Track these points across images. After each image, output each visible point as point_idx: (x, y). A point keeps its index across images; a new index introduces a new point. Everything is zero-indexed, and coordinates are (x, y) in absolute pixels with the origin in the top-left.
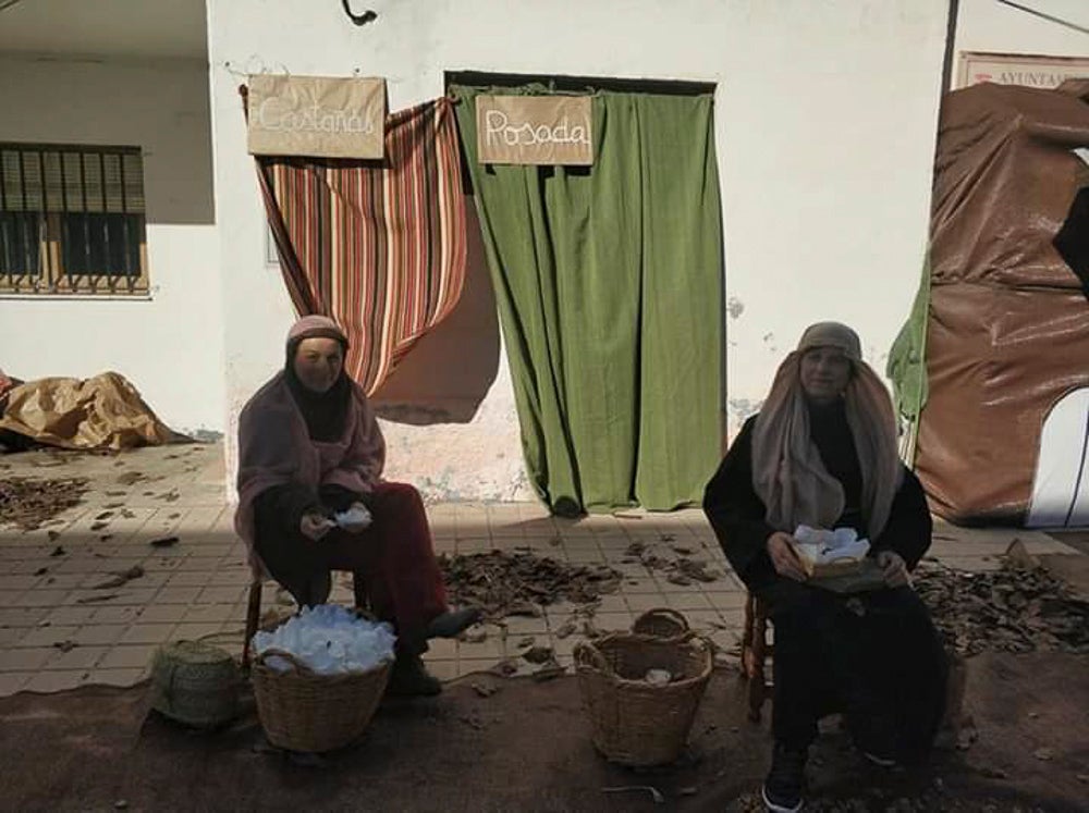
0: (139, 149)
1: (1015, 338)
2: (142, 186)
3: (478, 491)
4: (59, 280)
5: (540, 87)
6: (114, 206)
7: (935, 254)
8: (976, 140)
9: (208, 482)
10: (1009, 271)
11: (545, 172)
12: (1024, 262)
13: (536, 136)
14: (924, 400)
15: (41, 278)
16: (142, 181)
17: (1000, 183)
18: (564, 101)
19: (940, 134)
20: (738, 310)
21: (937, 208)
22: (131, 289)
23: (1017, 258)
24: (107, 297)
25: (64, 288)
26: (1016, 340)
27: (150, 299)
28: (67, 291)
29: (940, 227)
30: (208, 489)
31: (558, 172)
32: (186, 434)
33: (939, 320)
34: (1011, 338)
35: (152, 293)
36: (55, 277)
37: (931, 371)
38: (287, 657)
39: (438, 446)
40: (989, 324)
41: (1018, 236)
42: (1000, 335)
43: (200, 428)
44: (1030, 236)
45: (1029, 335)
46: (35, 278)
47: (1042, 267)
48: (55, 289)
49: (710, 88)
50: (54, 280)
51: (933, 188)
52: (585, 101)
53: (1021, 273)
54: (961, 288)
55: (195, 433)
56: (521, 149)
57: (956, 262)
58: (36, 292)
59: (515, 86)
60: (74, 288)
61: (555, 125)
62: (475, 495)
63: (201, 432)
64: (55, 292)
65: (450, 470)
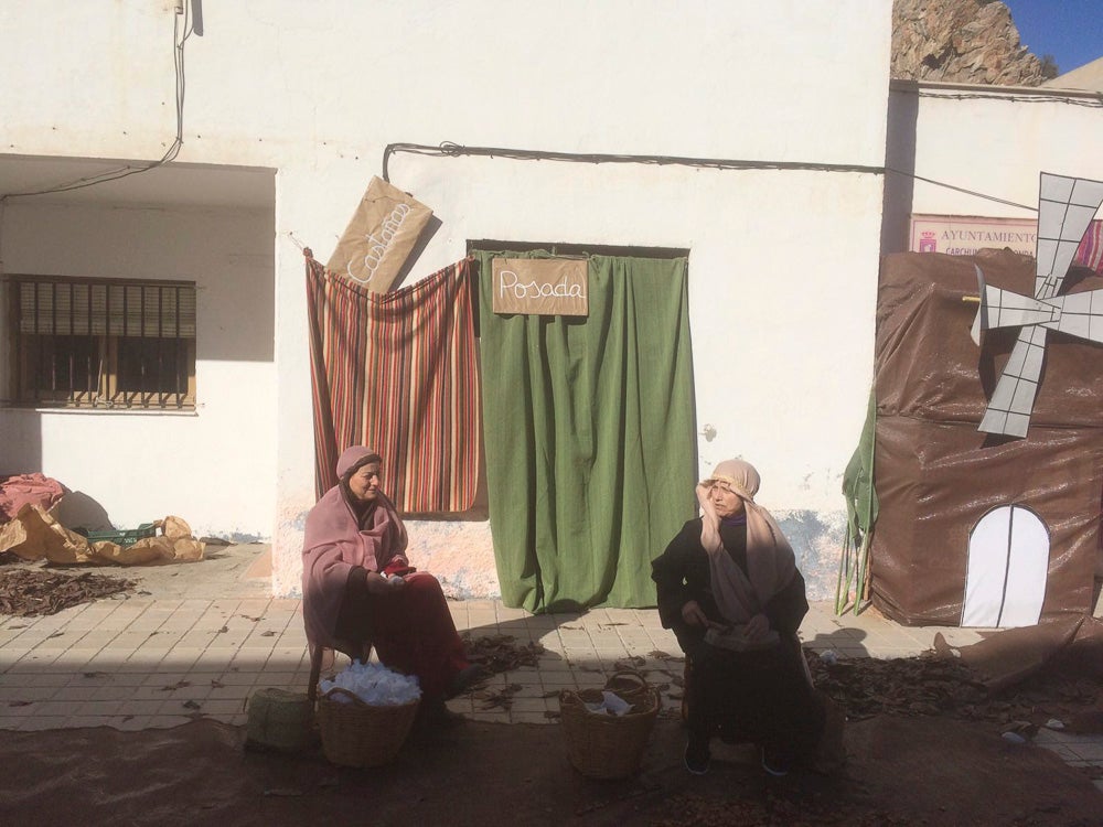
0: (194, 283)
1: (939, 464)
2: (195, 314)
3: (487, 589)
4: (115, 396)
5: (542, 252)
6: (169, 331)
7: (880, 391)
8: (906, 298)
9: (252, 579)
10: (932, 408)
11: (545, 320)
12: (943, 401)
13: (541, 291)
14: (875, 515)
15: (100, 394)
16: (195, 310)
17: (921, 336)
18: (564, 264)
19: (879, 290)
20: (711, 435)
21: (879, 352)
22: (180, 404)
23: (938, 398)
24: (158, 412)
25: (119, 404)
26: (940, 466)
27: (197, 415)
28: (121, 406)
29: (883, 366)
30: (252, 584)
31: (557, 319)
32: (221, 537)
33: (884, 447)
34: (938, 464)
35: (198, 410)
36: (112, 392)
37: (878, 489)
38: (347, 693)
39: (453, 549)
40: (919, 451)
41: (938, 379)
42: (928, 461)
43: (234, 531)
44: (948, 380)
45: (951, 461)
46: (94, 394)
47: (961, 405)
48: (111, 405)
49: (684, 253)
50: (111, 397)
51: (876, 334)
52: (582, 265)
53: (943, 409)
54: (897, 420)
55: (230, 536)
56: (528, 303)
57: (893, 398)
58: (95, 407)
59: (524, 251)
60: (129, 403)
61: (557, 282)
62: (485, 593)
63: (235, 535)
64: (111, 408)
65: (464, 571)
